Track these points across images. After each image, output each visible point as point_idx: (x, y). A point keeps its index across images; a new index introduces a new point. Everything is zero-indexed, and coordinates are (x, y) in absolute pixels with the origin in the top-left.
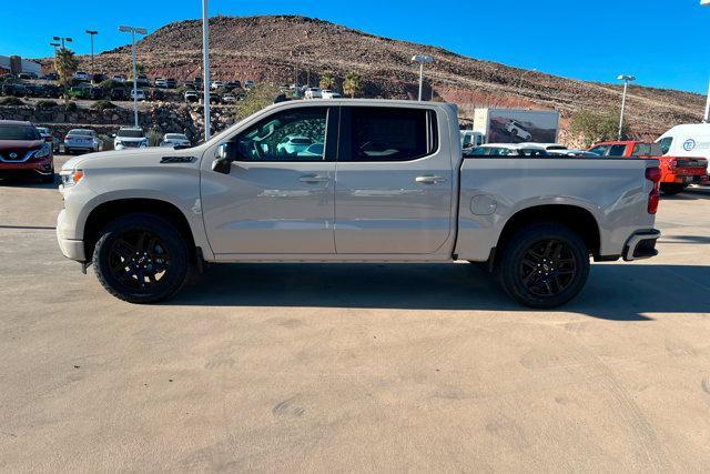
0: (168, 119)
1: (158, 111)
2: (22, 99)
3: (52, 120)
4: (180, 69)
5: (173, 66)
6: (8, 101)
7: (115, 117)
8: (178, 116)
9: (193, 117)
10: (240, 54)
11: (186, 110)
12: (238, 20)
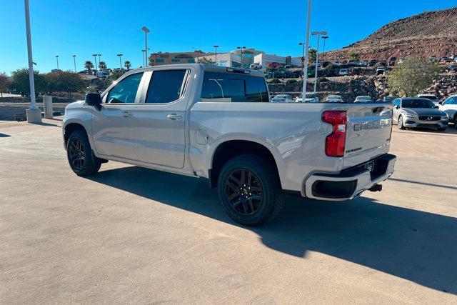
0: (359, 87)
1: (353, 82)
2: (280, 80)
3: (292, 90)
4: (384, 53)
5: (380, 51)
6: (273, 81)
7: (326, 87)
8: (366, 84)
9: (376, 84)
10: (434, 37)
11: (372, 80)
12: (440, 13)
